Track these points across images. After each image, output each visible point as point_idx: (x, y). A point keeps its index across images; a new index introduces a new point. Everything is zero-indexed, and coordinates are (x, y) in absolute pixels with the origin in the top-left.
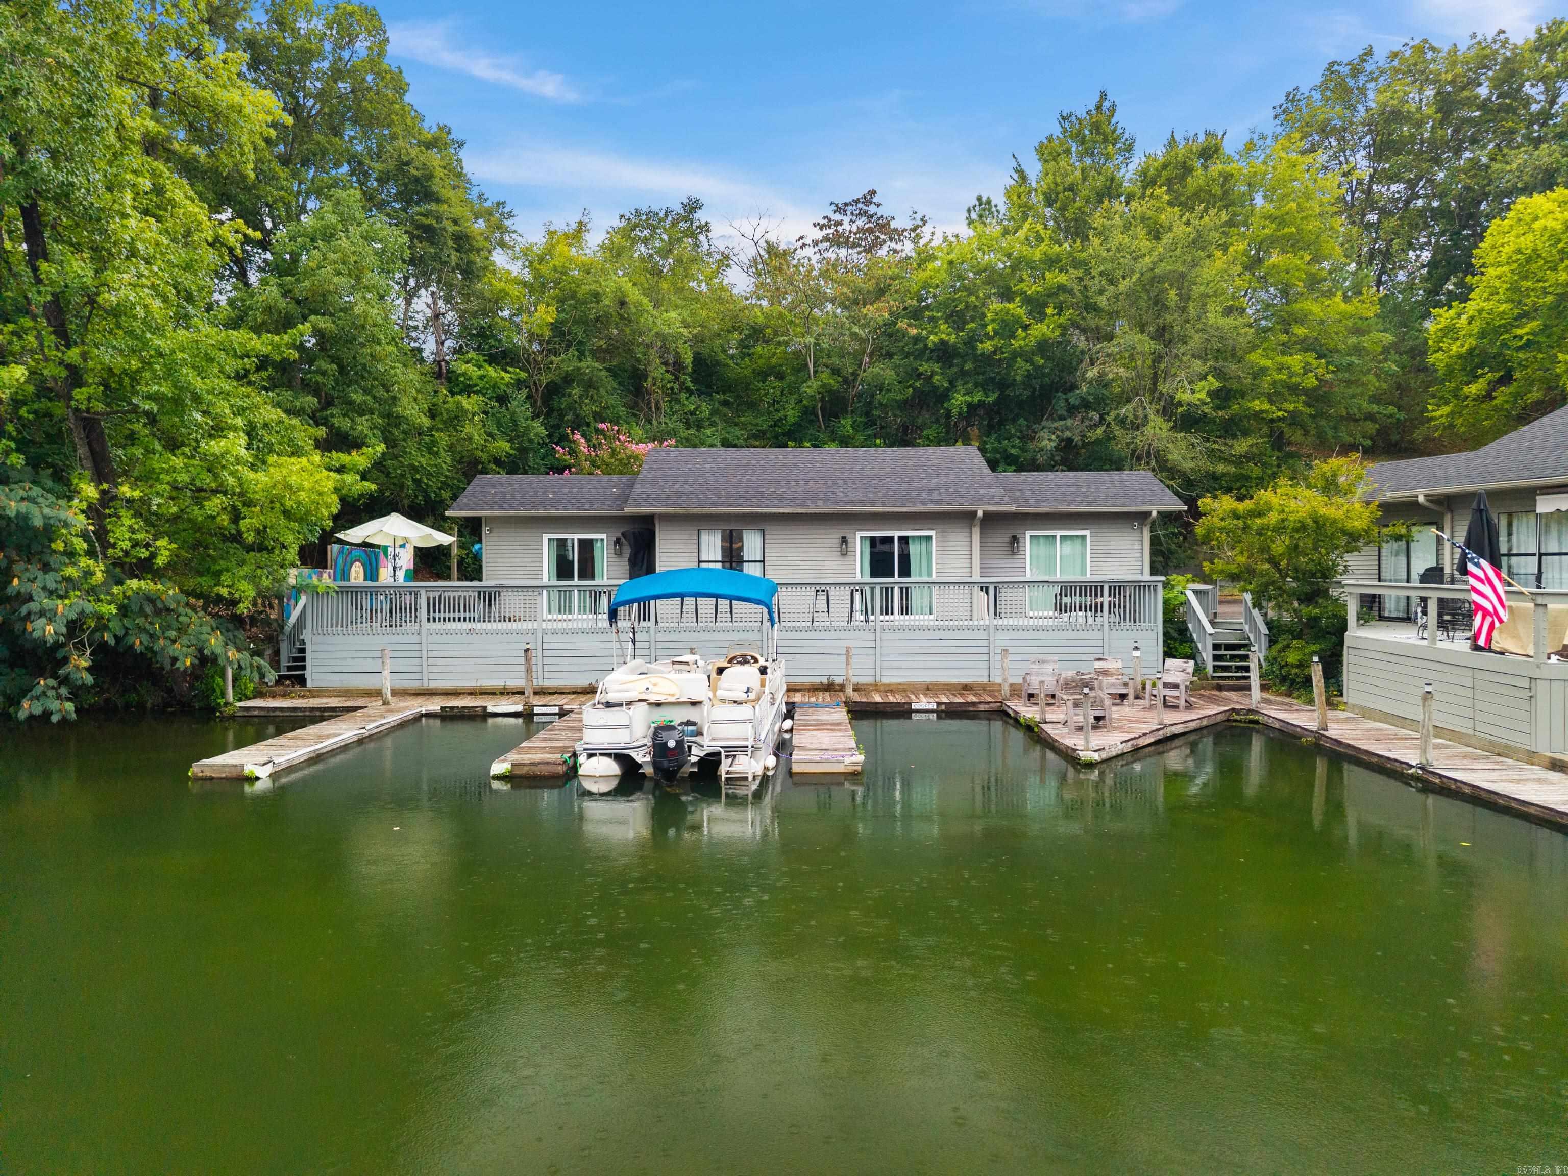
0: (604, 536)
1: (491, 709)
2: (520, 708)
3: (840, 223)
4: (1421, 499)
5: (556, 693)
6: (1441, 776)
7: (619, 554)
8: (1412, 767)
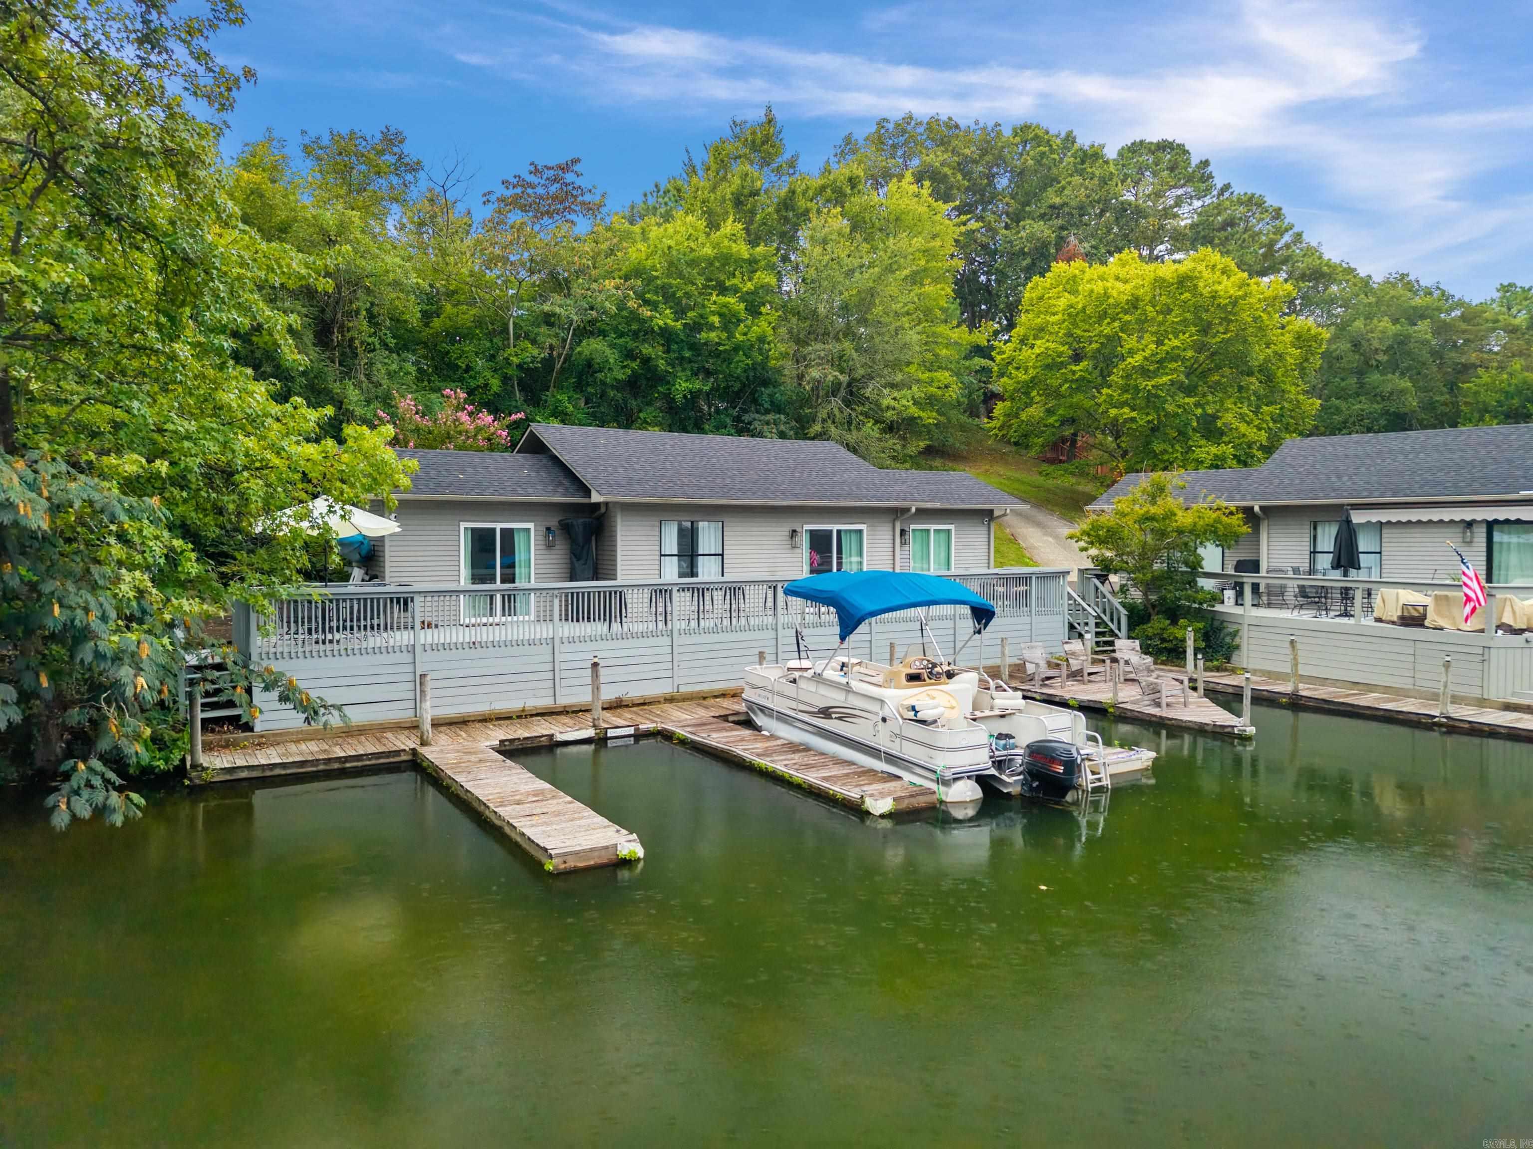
0: (530, 525)
1: (560, 737)
2: (590, 733)
3: (531, 186)
4: (1257, 509)
5: (581, 711)
6: (1470, 722)
7: (549, 546)
8: (1435, 717)
